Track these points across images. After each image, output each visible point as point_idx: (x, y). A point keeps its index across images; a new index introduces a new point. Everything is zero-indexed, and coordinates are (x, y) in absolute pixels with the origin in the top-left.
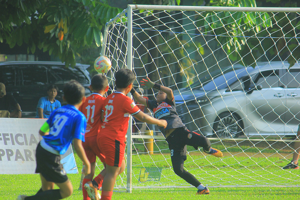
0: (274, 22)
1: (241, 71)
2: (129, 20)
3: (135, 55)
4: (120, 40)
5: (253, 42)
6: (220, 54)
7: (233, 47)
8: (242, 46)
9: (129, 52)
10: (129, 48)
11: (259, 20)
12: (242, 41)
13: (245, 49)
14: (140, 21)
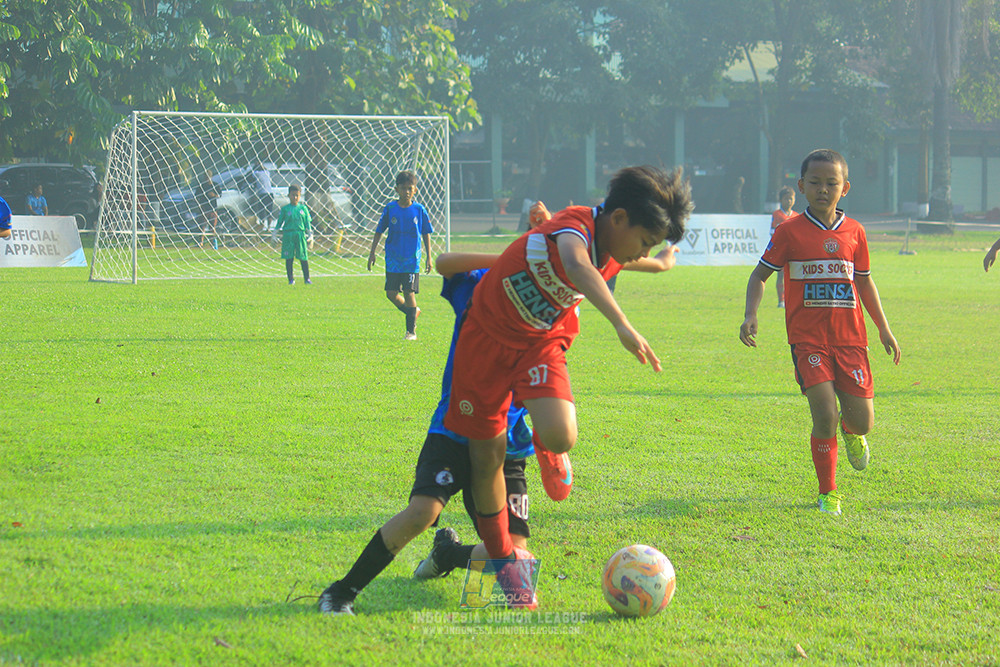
0: (264, 127)
1: (236, 171)
2: (133, 125)
3: (140, 157)
4: (125, 144)
5: (246, 145)
6: (217, 156)
7: (227, 150)
8: (236, 150)
9: (133, 155)
10: (134, 150)
11: (250, 127)
12: (236, 145)
13: (238, 152)
14: (143, 126)
